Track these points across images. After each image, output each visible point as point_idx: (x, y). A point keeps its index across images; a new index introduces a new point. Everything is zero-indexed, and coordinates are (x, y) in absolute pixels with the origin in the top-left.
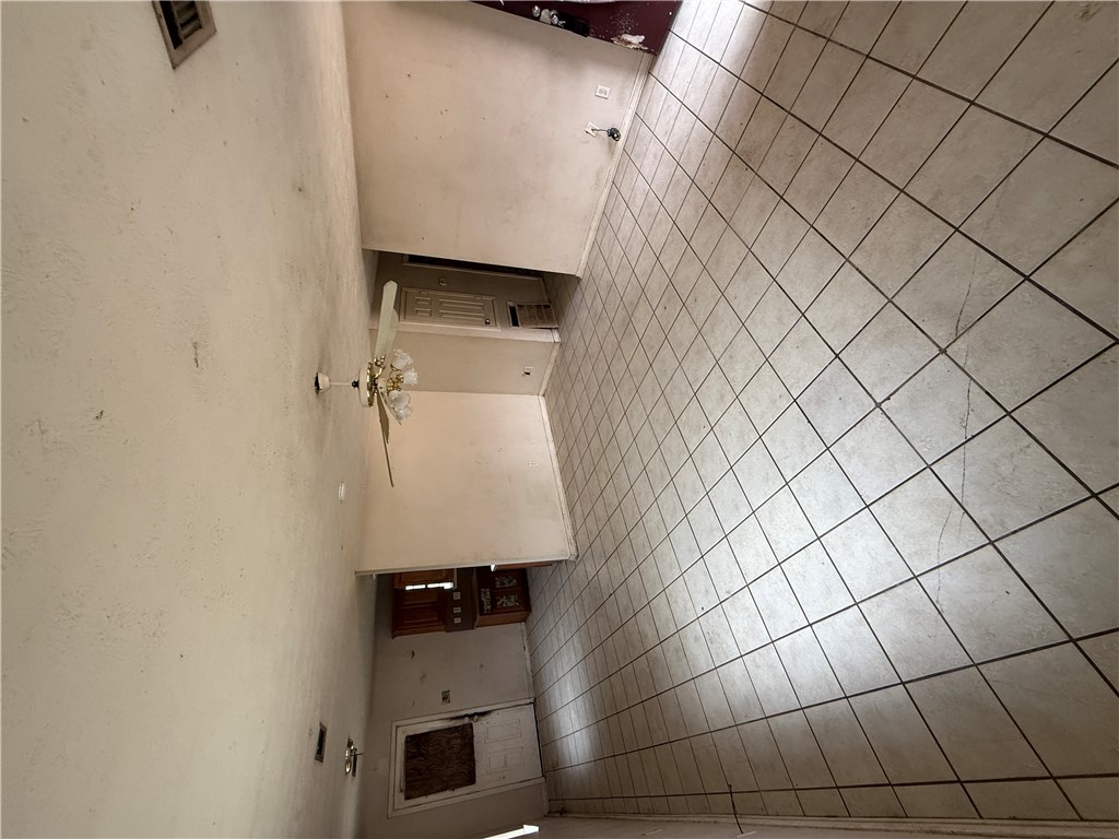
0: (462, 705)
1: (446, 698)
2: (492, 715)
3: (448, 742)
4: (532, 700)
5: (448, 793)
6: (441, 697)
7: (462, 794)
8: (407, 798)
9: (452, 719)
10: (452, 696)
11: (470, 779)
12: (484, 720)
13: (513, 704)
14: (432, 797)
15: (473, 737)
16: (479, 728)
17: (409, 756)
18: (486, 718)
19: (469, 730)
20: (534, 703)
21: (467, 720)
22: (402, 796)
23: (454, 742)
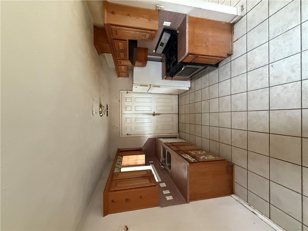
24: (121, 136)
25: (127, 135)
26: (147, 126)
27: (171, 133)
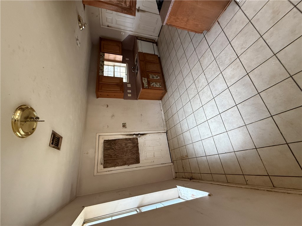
0: (133, 129)
1: (124, 126)
2: (147, 135)
3: (126, 145)
4: (165, 131)
5: (126, 167)
6: (122, 125)
7: (133, 167)
8: (104, 167)
9: (127, 135)
10: (127, 125)
11: (137, 161)
12: (143, 137)
13: (157, 132)
14: (117, 168)
15: (138, 144)
16: (141, 140)
17: (105, 149)
18: (144, 136)
19: (136, 140)
20: (167, 133)
21: (135, 136)
22: (102, 166)
23: (129, 145)
24: (101, 26)
25: (108, 26)
26: (129, 22)
27: (152, 36)
